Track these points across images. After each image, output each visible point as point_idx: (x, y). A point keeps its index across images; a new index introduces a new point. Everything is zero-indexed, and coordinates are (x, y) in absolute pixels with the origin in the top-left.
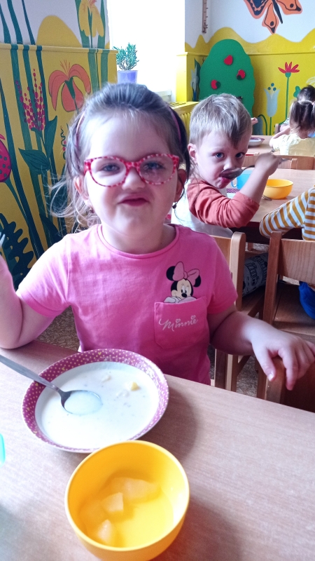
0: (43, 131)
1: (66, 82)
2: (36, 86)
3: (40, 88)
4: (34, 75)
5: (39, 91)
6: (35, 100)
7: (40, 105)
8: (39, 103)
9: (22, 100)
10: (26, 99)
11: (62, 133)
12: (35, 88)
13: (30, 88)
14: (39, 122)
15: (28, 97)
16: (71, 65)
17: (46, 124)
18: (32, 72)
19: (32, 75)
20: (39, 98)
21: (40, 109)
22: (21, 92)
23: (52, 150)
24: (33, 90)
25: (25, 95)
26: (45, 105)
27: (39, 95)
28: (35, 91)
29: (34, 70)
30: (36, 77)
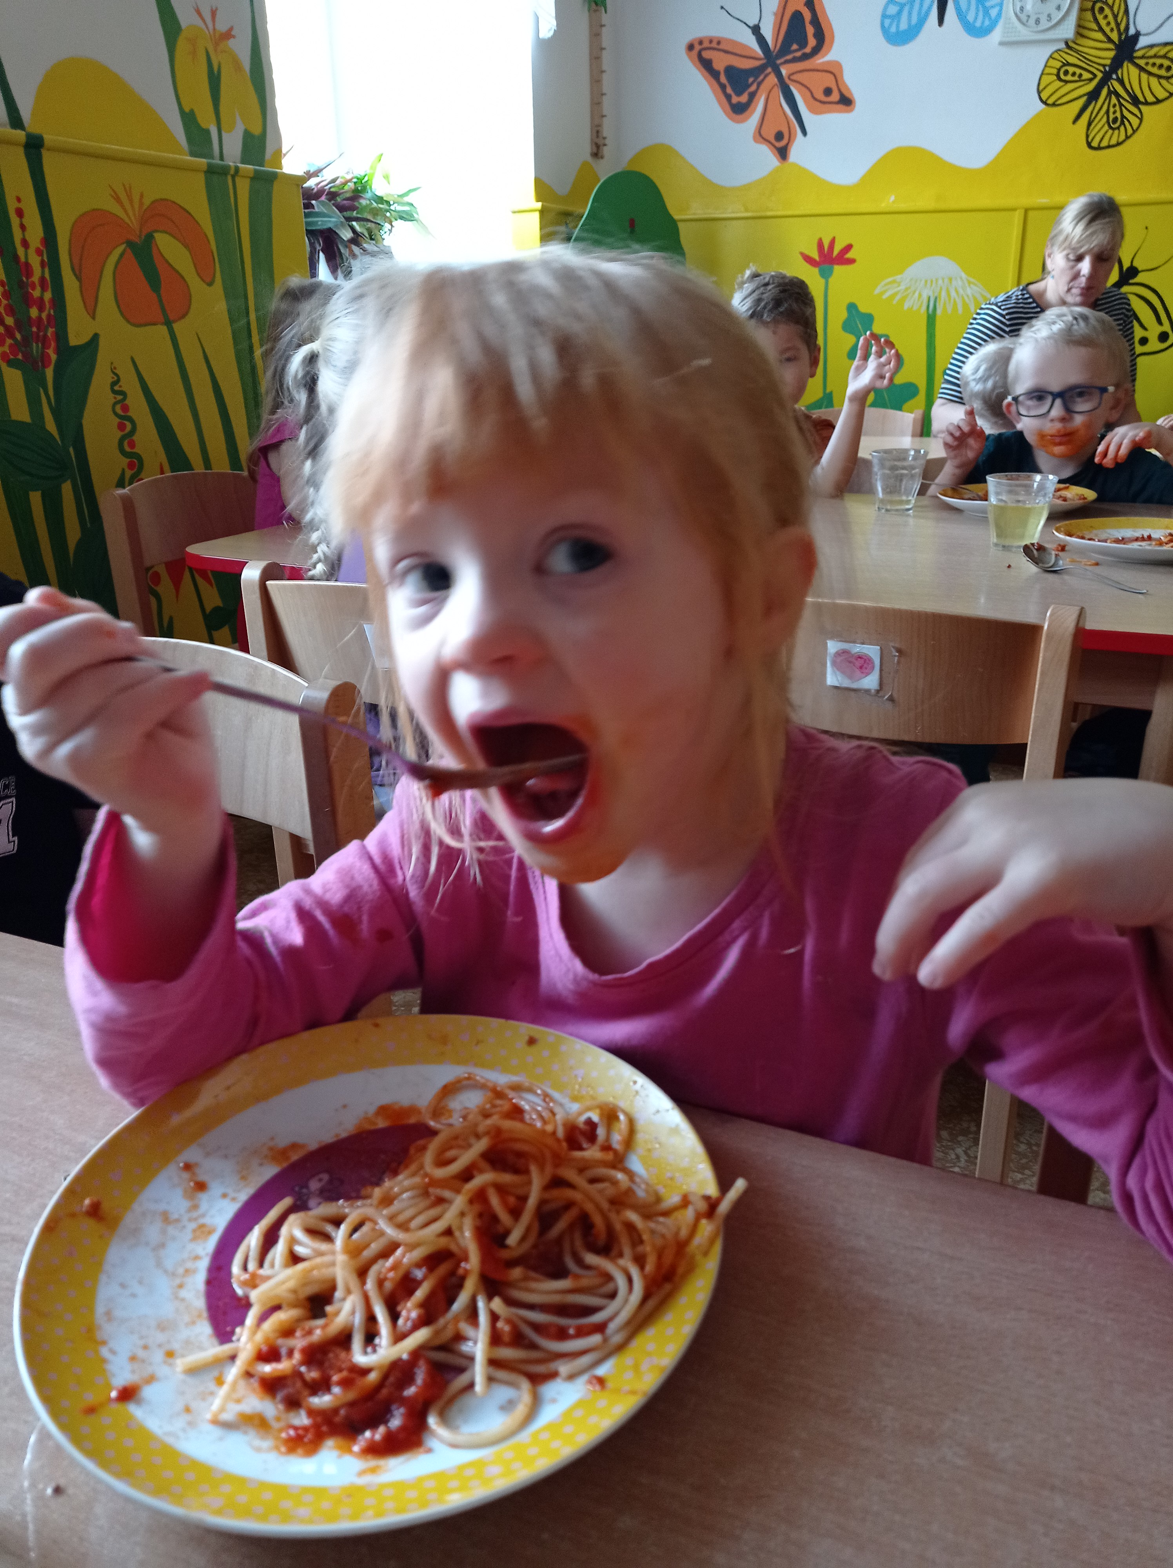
0: (49, 373)
1: (130, 244)
2: (25, 244)
3: (39, 252)
4: (20, 213)
5: (35, 261)
6: (21, 285)
7: (41, 299)
8: (37, 293)
11: (114, 384)
12: (21, 251)
14: (35, 348)
16: (147, 202)
17: (58, 351)
18: (12, 204)
19: (15, 221)
20: (36, 278)
21: (41, 309)
23: (80, 426)
24: (16, 257)
26: (59, 301)
27: (37, 272)
28: (23, 259)
29: (19, 200)
30: (24, 221)
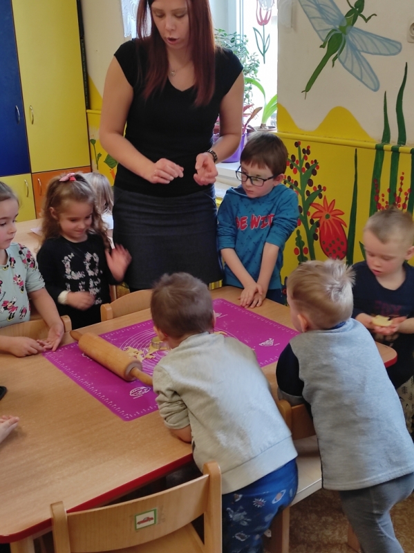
2: (401, 190)
3: (406, 194)
4: (402, 178)
5: (403, 197)
9: (378, 198)
10: (383, 200)
12: (398, 193)
13: (392, 190)
15: (387, 198)
18: (399, 175)
19: (399, 181)
20: (401, 203)
22: (378, 192)
24: (395, 194)
25: (383, 195)
27: (403, 201)
28: (398, 195)
29: (403, 174)
30: (403, 182)
